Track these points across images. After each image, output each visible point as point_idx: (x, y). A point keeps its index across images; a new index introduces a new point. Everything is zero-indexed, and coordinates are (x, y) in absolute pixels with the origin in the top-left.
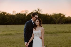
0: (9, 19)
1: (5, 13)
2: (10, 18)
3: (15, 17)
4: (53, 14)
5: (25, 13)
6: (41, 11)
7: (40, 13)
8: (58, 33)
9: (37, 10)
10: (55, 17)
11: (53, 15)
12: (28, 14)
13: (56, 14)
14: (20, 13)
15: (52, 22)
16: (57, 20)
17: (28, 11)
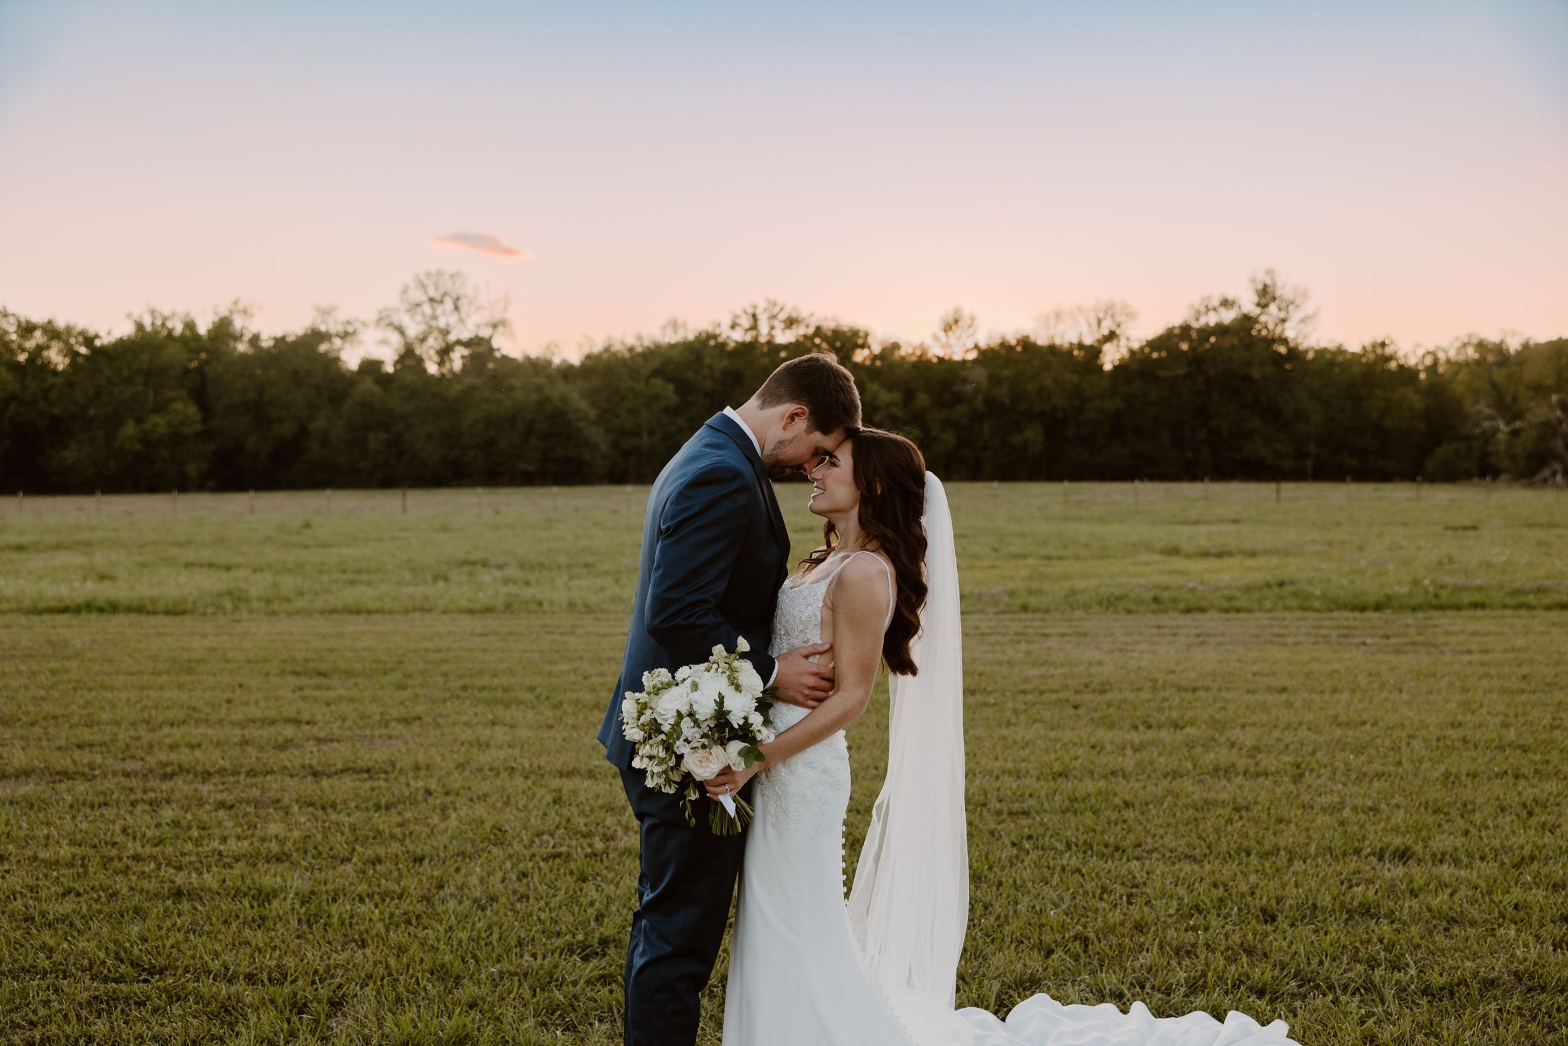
0: (896, 411)
1: (855, 333)
2: (909, 395)
3: (969, 388)
4: (1471, 353)
5: (1088, 341)
6: (1295, 316)
7: (1285, 341)
8: (1458, 608)
9: (1248, 304)
10: (1494, 386)
11: (1467, 364)
12: (1124, 352)
13: (1514, 345)
14: (1027, 344)
15: (1443, 451)
16: (1515, 433)
17: (1131, 315)
